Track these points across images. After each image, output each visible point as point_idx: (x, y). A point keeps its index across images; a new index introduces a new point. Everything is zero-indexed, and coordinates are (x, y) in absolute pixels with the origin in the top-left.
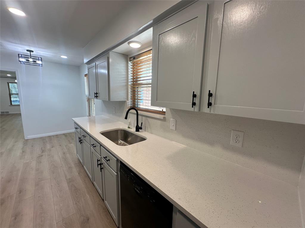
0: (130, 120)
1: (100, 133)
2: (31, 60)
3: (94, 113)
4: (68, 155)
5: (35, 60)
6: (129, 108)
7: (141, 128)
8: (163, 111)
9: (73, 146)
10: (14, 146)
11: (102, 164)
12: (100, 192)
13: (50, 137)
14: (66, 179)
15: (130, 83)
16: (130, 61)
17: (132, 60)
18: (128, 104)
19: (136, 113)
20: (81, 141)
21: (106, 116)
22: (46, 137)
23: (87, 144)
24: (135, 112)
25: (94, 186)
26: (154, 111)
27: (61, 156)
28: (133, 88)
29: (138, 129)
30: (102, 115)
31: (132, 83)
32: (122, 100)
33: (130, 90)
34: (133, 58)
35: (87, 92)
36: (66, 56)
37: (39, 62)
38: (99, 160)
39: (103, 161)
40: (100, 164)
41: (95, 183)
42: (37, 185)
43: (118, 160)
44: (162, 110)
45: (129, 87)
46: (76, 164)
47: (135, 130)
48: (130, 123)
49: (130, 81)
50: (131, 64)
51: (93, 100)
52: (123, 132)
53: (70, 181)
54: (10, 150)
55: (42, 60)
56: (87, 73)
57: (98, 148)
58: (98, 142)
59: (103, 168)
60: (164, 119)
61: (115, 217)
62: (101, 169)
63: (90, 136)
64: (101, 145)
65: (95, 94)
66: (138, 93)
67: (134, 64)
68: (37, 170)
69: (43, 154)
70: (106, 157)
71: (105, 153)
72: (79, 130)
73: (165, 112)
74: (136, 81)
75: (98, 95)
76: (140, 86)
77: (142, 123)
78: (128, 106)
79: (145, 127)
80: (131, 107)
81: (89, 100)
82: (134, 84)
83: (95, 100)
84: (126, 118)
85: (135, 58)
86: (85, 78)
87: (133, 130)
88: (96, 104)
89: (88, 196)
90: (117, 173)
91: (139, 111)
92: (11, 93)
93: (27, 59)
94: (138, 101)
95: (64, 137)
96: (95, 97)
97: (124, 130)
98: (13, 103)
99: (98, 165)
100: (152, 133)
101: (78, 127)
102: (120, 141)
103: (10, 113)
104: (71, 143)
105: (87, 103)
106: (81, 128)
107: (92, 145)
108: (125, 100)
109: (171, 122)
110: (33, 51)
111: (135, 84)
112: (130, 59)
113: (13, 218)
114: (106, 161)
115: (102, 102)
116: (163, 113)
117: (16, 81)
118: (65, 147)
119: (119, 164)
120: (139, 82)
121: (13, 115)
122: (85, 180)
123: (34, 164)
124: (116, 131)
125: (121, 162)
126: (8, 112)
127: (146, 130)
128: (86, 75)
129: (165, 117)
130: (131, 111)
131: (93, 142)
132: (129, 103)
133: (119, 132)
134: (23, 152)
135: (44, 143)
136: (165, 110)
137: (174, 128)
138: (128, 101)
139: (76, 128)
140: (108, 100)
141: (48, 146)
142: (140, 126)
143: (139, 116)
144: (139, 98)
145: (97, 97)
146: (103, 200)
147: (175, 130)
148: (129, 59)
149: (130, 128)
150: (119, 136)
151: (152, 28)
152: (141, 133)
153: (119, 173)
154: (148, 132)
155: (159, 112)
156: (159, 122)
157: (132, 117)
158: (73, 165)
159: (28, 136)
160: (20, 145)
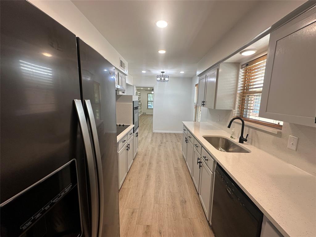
0: (234, 130)
1: (203, 136)
2: (163, 78)
3: (199, 119)
4: (176, 150)
5: (165, 78)
6: (235, 117)
7: (246, 140)
8: (280, 124)
9: (180, 145)
10: (148, 135)
11: (201, 162)
12: (197, 187)
13: (165, 133)
14: (174, 167)
15: (239, 92)
16: (242, 68)
17: (244, 67)
18: (234, 113)
19: (242, 123)
20: (186, 141)
21: (210, 123)
22: (163, 133)
23: (190, 144)
24: (240, 122)
25: (193, 180)
26: (265, 124)
27: (171, 150)
28: (243, 97)
29: (242, 140)
30: (207, 122)
31: (241, 91)
32: (228, 108)
33: (238, 99)
34: (245, 65)
35: (195, 101)
36: (183, 71)
37: (167, 79)
38: (199, 159)
39: (203, 160)
40: (200, 162)
41: (193, 178)
42: (158, 163)
43: (215, 161)
44: (277, 124)
45: (238, 95)
46: (181, 159)
47: (239, 141)
48: (233, 132)
49: (239, 89)
50: (243, 71)
51: (200, 107)
52: (225, 141)
53: (176, 169)
54: (146, 137)
55: (168, 77)
56: (197, 83)
57: (199, 149)
58: (200, 144)
59: (201, 166)
60: (279, 135)
61: (207, 211)
62: (200, 166)
63: (195, 138)
64: (202, 147)
65: (202, 102)
66: (248, 102)
67: (246, 71)
68: (158, 154)
69: (161, 144)
70: (205, 157)
71: (204, 154)
72: (186, 132)
73: (281, 126)
74: (248, 89)
75: (205, 103)
76: (251, 94)
77: (248, 135)
78: (233, 115)
79: (252, 140)
80: (237, 116)
81: (196, 107)
82: (243, 93)
83: (202, 107)
84: (229, 127)
85: (248, 64)
86: (196, 88)
87: (236, 140)
88: (203, 110)
89: (187, 186)
90: (212, 172)
91: (245, 122)
92: (148, 100)
93: (161, 78)
94: (247, 111)
95: (174, 136)
96: (202, 105)
97: (226, 139)
98: (149, 107)
99: (198, 162)
100: (259, 148)
101: (186, 129)
102: (220, 148)
103: (146, 114)
104: (178, 142)
105: (194, 110)
106: (188, 130)
107: (195, 145)
108: (232, 109)
109: (291, 139)
110: (164, 72)
111: (246, 92)
112: (242, 66)
113: (147, 176)
114: (205, 160)
115: (208, 110)
116: (278, 127)
117: (153, 92)
118: (174, 144)
119: (216, 165)
120: (251, 90)
121: (148, 115)
122: (186, 173)
123: (156, 149)
124: (218, 138)
125: (218, 164)
126: (145, 113)
127: (252, 144)
128: (196, 85)
129: (281, 132)
130: (235, 120)
131: (196, 143)
132: (236, 113)
133: (220, 139)
134: (152, 140)
135: (162, 137)
136: (281, 123)
137: (294, 148)
138: (234, 110)
139: (184, 130)
140: (213, 108)
141: (165, 140)
142: (245, 137)
143: (245, 127)
144: (248, 108)
145: (204, 105)
146: (198, 194)
147: (295, 150)
148: (240, 67)
149: (233, 137)
150: (220, 143)
151: (269, 34)
152: (245, 145)
153: (215, 173)
154: (255, 146)
155: (274, 125)
156: (272, 137)
157: (237, 127)
158: (179, 159)
159: (155, 131)
160: (150, 135)
